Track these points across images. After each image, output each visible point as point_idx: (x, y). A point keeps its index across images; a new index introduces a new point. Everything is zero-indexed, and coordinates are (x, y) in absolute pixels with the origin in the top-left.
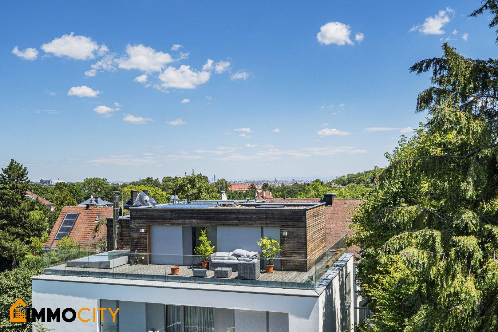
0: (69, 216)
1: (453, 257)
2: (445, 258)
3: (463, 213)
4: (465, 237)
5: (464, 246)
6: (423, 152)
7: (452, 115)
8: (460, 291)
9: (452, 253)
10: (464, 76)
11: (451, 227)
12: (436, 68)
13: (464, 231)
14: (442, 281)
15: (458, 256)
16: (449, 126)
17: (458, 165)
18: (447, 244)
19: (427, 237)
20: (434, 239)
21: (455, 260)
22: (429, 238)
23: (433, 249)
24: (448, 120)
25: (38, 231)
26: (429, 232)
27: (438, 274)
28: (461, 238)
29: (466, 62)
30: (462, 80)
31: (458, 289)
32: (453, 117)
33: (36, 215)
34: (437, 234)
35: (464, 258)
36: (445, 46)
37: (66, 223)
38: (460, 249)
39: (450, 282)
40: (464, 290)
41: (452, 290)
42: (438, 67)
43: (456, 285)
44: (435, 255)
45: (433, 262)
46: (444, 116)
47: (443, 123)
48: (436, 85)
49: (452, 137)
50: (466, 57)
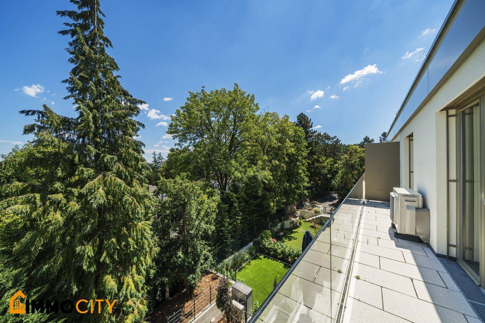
1: (48, 204)
2: (42, 206)
3: (55, 184)
4: (56, 195)
5: (55, 199)
7: (49, 138)
8: (52, 220)
9: (48, 203)
10: (57, 123)
11: (48, 191)
12: (39, 115)
13: (56, 192)
14: (40, 218)
15: (52, 204)
16: (47, 143)
17: (53, 162)
18: (43, 199)
19: (30, 198)
20: (35, 198)
21: (50, 206)
22: (32, 198)
23: (35, 203)
24: (47, 140)
26: (31, 195)
27: (38, 214)
28: (54, 195)
29: (58, 116)
30: (55, 124)
31: (51, 219)
32: (50, 139)
34: (38, 196)
35: (55, 204)
36: (45, 106)
38: (53, 200)
39: (46, 216)
40: (54, 219)
41: (47, 220)
42: (41, 115)
43: (50, 217)
44: (36, 206)
45: (34, 209)
46: (44, 138)
47: (44, 141)
48: (39, 123)
49: (50, 149)
50: (58, 114)
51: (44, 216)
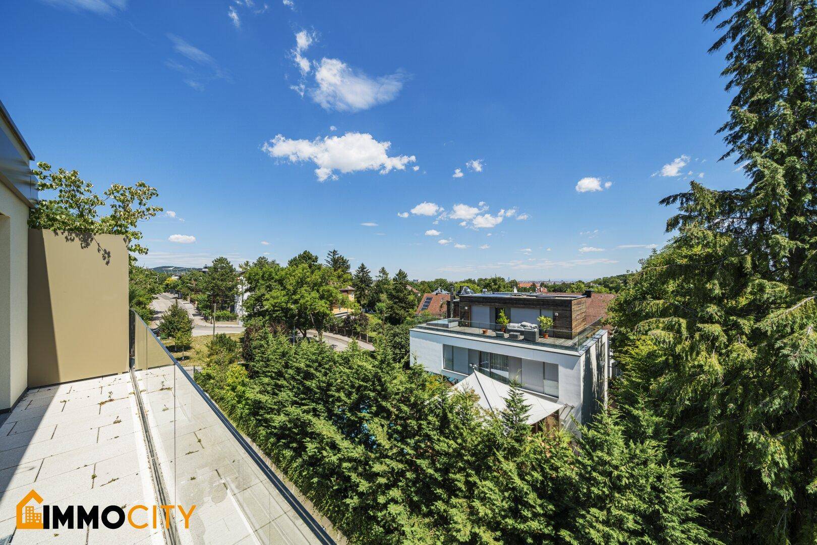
0: (427, 299)
1: (698, 338)
2: (690, 339)
3: (708, 307)
4: (710, 325)
5: (709, 332)
6: (669, 262)
7: (699, 233)
8: (704, 364)
9: (697, 336)
10: (711, 204)
11: (697, 317)
12: (682, 200)
13: (710, 320)
14: (687, 356)
15: (703, 339)
16: (697, 241)
17: (703, 271)
18: (691, 329)
19: (673, 323)
20: (680, 325)
21: (700, 341)
22: (675, 324)
23: (679, 331)
24: (695, 237)
25: (412, 306)
26: (676, 319)
27: (683, 349)
28: (706, 325)
29: (711, 193)
30: (708, 207)
31: (702, 363)
32: (700, 234)
33: (411, 297)
34: (683, 322)
35: (708, 340)
36: (692, 183)
37: (426, 302)
38: (705, 333)
39: (694, 356)
40: (708, 364)
41: (696, 363)
42: (684, 200)
43: (701, 359)
44: (680, 337)
45: (678, 340)
46: (692, 234)
47: (692, 239)
48: (683, 213)
49: (698, 250)
50: (712, 190)
51: (691, 355)
